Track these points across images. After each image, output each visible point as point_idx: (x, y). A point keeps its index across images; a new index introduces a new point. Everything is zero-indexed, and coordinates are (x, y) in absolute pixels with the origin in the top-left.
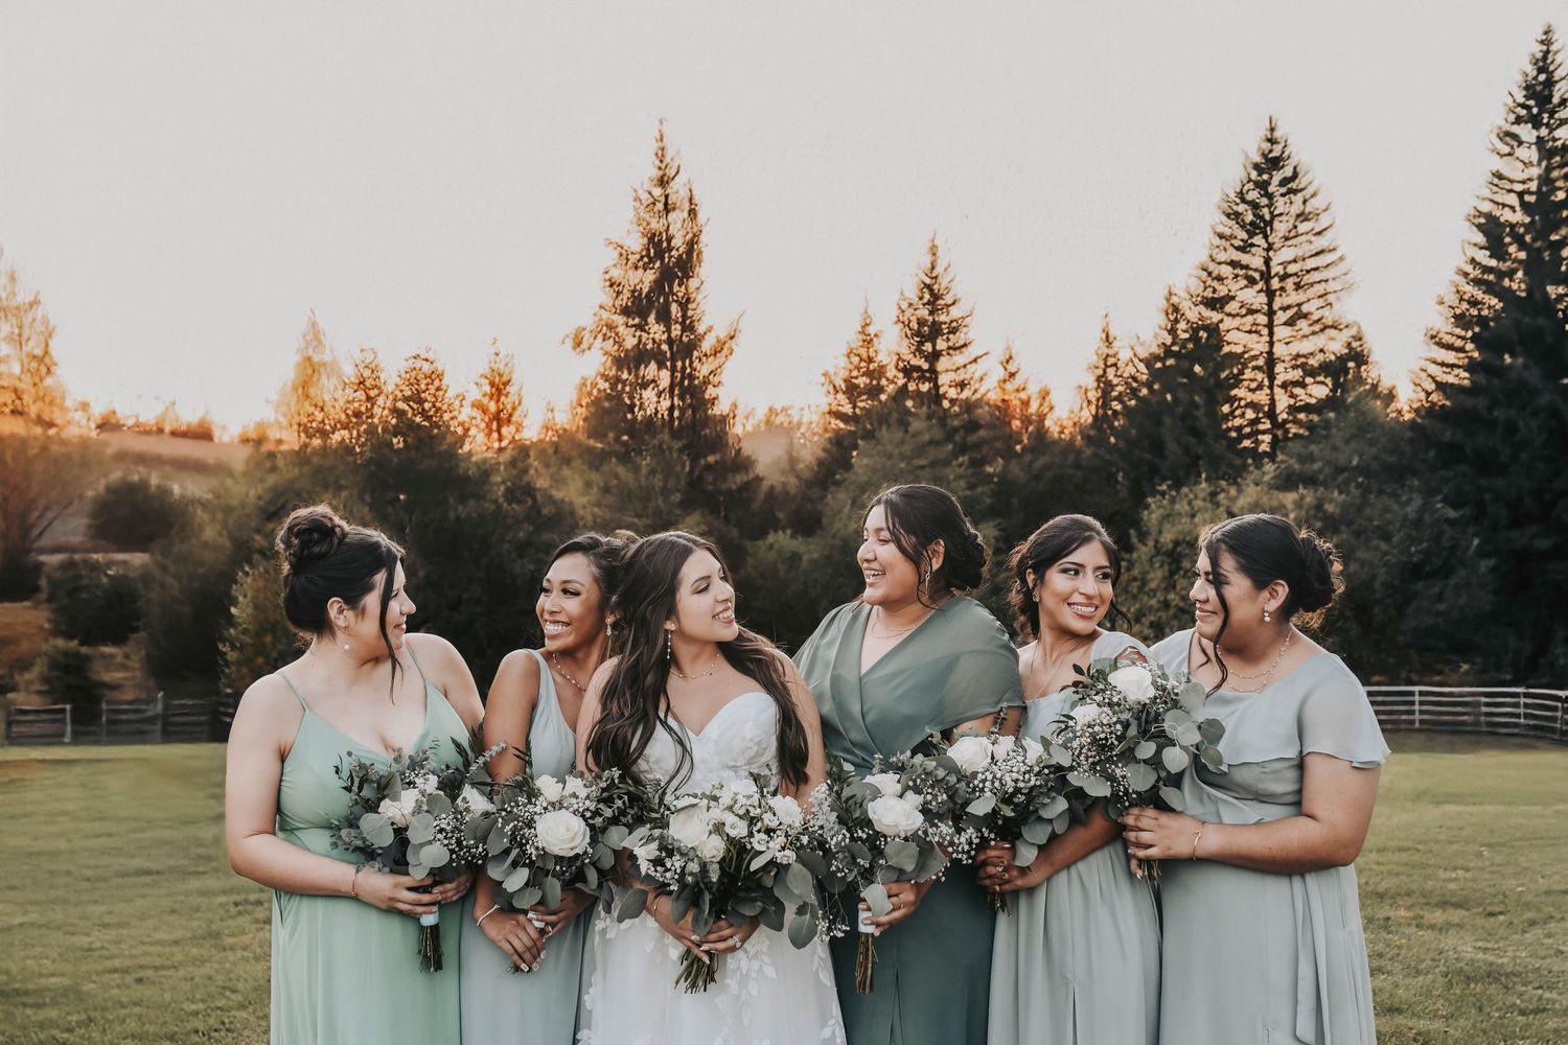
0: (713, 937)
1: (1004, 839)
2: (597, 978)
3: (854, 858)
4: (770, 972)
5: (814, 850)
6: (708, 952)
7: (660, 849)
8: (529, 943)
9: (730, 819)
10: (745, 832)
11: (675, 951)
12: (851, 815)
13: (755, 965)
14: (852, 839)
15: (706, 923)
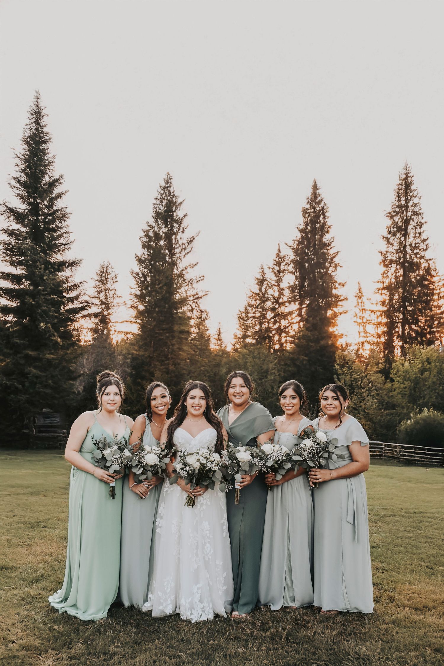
0: (195, 491)
1: (273, 472)
2: (163, 504)
3: (233, 468)
4: (209, 503)
5: (223, 467)
6: (193, 495)
7: (183, 464)
8: (144, 490)
9: (201, 458)
10: (205, 462)
11: (185, 495)
12: (232, 457)
13: (205, 501)
14: (232, 462)
15: (194, 486)
